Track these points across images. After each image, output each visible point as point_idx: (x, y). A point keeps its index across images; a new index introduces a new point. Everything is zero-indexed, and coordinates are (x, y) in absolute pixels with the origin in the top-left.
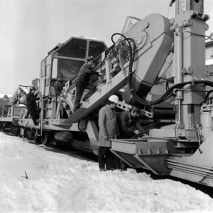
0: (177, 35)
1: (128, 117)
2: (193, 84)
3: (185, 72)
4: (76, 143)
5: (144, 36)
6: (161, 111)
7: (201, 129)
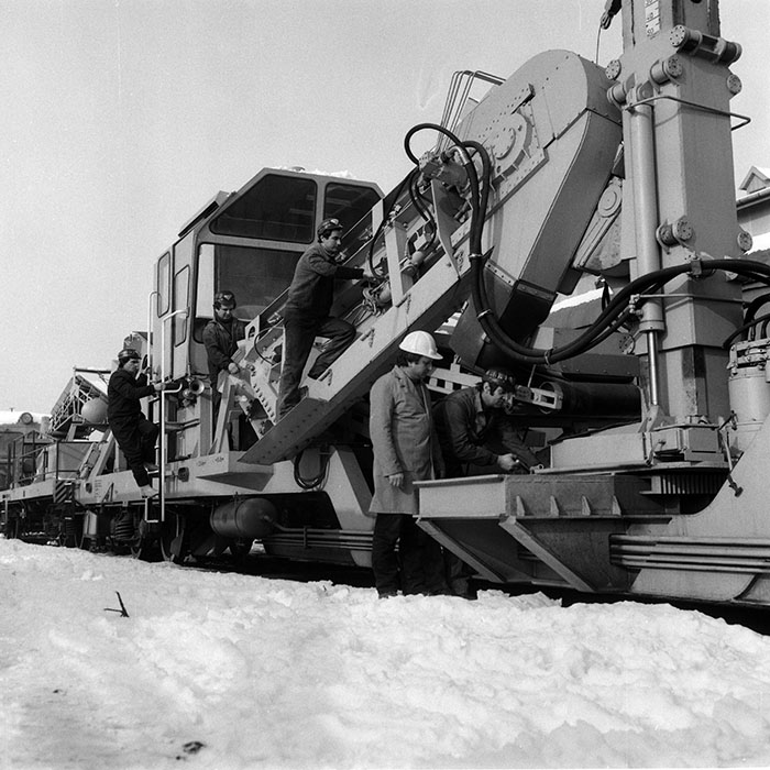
0: (632, 111)
1: (474, 409)
2: (697, 272)
3: (667, 235)
4: (288, 535)
5: (517, 130)
6: (588, 387)
7: (735, 429)
